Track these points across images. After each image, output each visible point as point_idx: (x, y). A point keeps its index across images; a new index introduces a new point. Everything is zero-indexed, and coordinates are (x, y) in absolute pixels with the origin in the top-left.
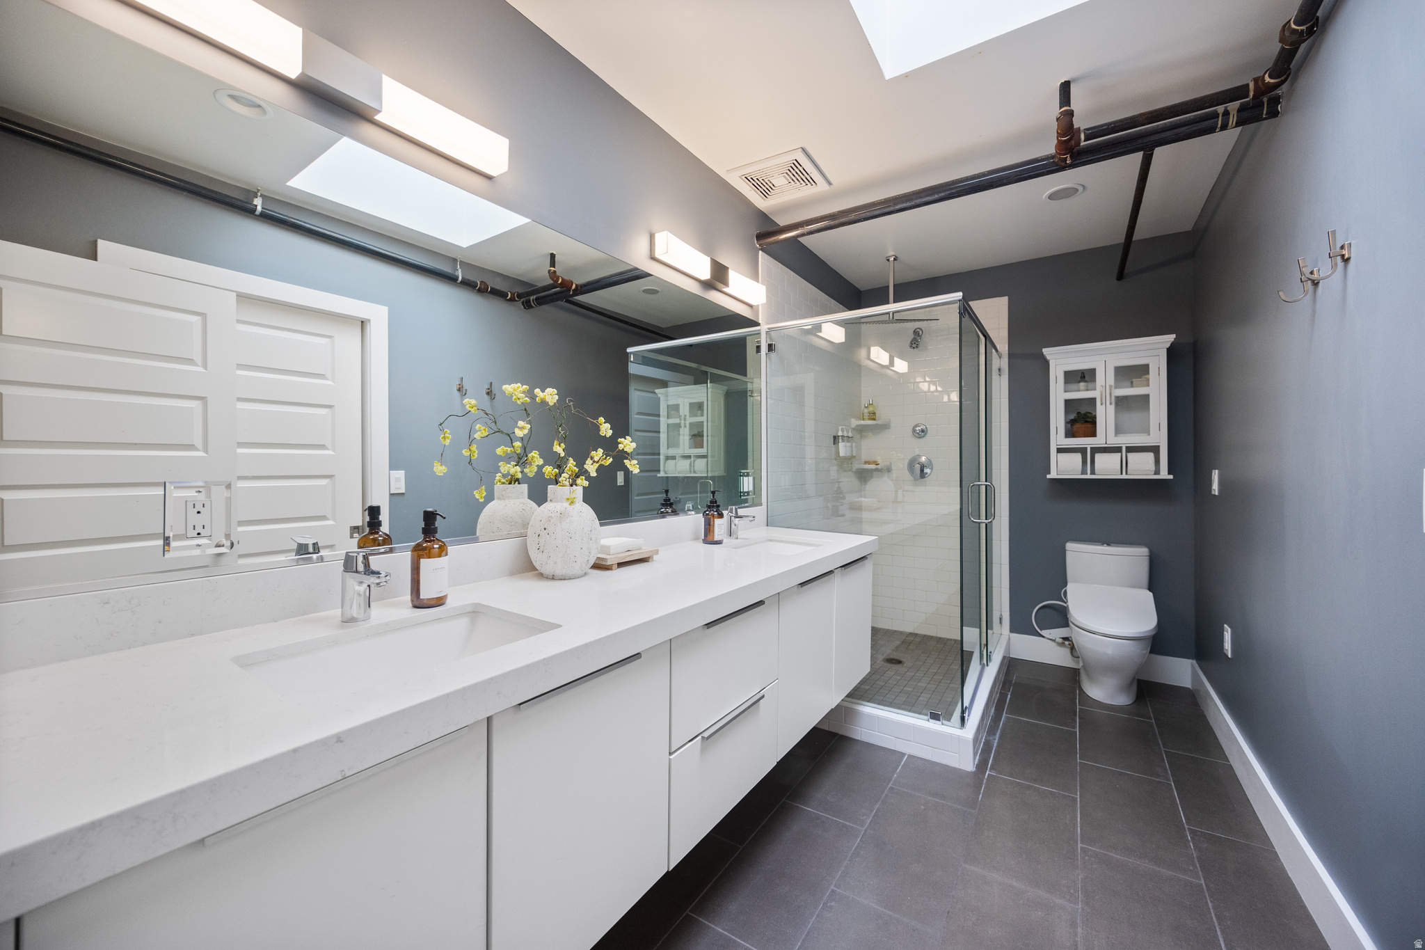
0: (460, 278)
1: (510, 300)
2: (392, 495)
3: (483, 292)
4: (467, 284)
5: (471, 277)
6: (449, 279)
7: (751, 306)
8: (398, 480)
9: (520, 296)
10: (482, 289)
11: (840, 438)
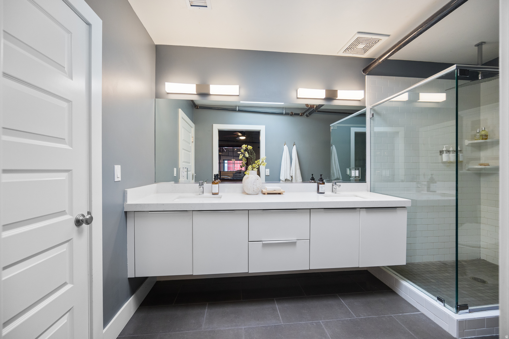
0: (284, 113)
1: (301, 115)
2: (266, 176)
3: (292, 115)
4: (287, 114)
5: (288, 112)
6: (281, 114)
7: (359, 100)
8: (267, 172)
9: (303, 114)
10: (292, 114)
11: (445, 151)
